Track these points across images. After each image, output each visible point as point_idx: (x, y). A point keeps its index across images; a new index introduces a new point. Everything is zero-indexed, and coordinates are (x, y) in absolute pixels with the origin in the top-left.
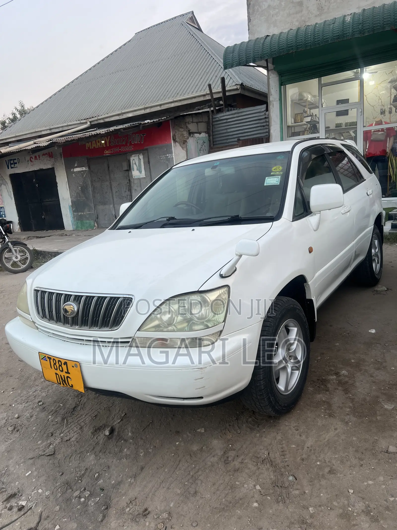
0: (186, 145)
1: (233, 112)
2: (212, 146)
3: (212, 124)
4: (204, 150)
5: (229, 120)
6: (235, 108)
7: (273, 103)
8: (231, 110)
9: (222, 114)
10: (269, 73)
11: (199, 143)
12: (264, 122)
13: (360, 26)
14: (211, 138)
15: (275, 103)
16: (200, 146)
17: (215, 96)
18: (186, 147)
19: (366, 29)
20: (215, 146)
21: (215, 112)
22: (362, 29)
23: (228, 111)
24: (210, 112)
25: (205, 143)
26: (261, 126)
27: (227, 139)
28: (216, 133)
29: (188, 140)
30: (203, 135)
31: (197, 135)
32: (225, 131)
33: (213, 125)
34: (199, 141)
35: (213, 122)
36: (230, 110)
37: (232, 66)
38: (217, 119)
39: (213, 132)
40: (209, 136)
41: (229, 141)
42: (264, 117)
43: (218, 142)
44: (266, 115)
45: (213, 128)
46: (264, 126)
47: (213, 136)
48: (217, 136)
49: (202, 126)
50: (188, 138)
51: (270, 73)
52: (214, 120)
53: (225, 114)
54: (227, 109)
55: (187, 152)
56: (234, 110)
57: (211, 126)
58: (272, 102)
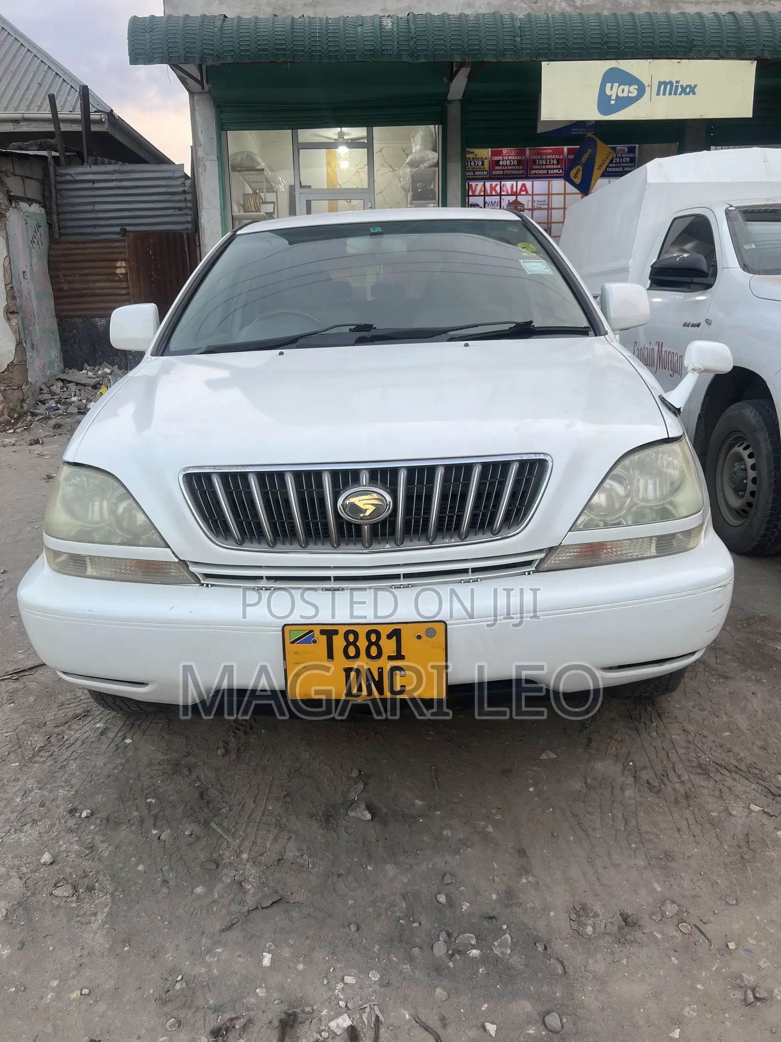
0: (5, 224)
1: (110, 168)
2: (57, 236)
3: (55, 186)
4: (40, 242)
5: (97, 185)
6: (113, 161)
7: (205, 163)
8: (103, 163)
9: (81, 169)
10: (193, 98)
11: (28, 225)
12: (179, 201)
13: (412, 43)
14: (55, 218)
15: (208, 163)
16: (31, 233)
17: (64, 128)
18: (6, 229)
19: (422, 51)
20: (63, 238)
21: (62, 160)
22: (416, 48)
23: (96, 163)
24: (49, 159)
25: (41, 227)
26: (174, 208)
27: (95, 226)
28: (67, 209)
29: (8, 214)
30: (36, 209)
31: (23, 205)
32: (90, 208)
33: (57, 190)
34: (29, 221)
35: (57, 183)
36: (99, 162)
37: (150, 60)
38: (68, 178)
39: (57, 205)
40: (49, 213)
41: (98, 230)
42: (180, 189)
43: (70, 231)
44: (185, 186)
45: (59, 196)
46: (180, 209)
47: (58, 214)
48: (68, 216)
49: (33, 189)
50: (7, 210)
51: (195, 98)
52: (59, 179)
53: (88, 169)
54: (91, 159)
55: (7, 240)
56: (110, 164)
57: (53, 191)
58: (202, 161)
